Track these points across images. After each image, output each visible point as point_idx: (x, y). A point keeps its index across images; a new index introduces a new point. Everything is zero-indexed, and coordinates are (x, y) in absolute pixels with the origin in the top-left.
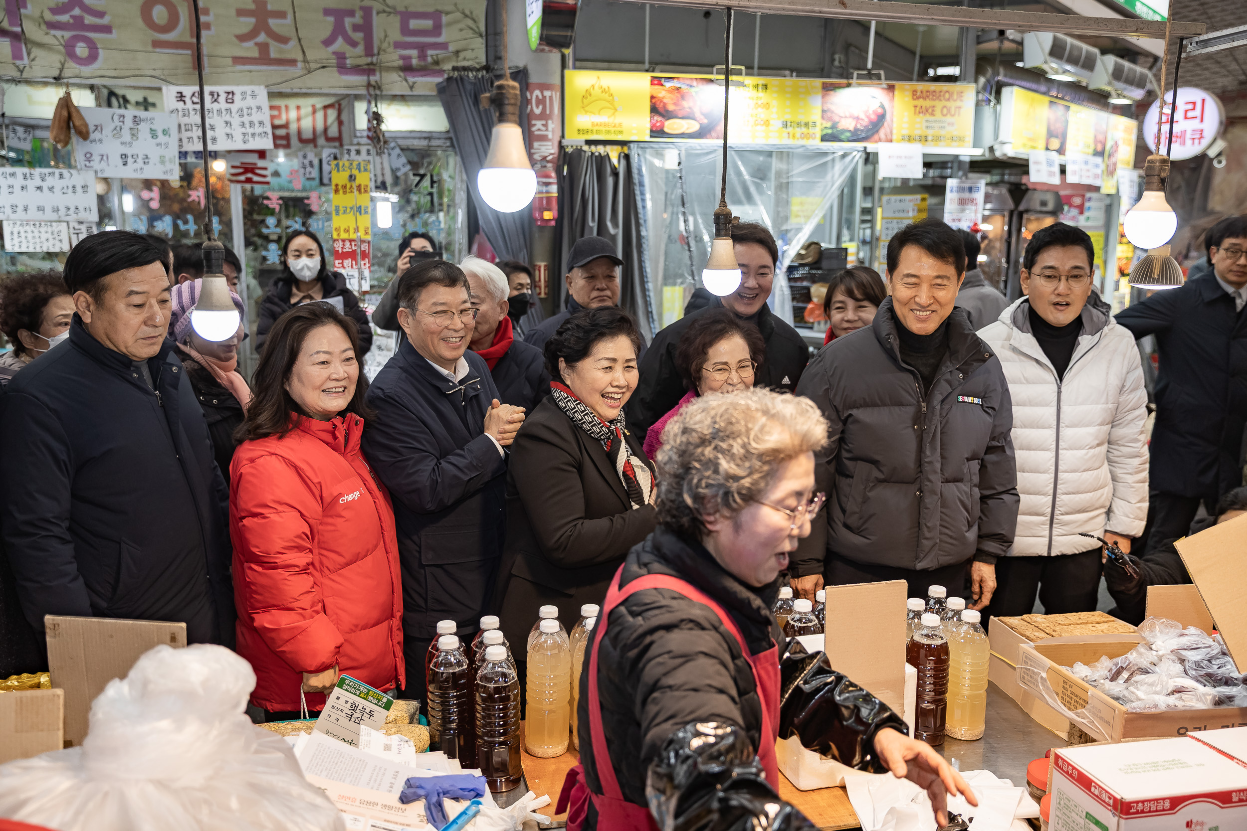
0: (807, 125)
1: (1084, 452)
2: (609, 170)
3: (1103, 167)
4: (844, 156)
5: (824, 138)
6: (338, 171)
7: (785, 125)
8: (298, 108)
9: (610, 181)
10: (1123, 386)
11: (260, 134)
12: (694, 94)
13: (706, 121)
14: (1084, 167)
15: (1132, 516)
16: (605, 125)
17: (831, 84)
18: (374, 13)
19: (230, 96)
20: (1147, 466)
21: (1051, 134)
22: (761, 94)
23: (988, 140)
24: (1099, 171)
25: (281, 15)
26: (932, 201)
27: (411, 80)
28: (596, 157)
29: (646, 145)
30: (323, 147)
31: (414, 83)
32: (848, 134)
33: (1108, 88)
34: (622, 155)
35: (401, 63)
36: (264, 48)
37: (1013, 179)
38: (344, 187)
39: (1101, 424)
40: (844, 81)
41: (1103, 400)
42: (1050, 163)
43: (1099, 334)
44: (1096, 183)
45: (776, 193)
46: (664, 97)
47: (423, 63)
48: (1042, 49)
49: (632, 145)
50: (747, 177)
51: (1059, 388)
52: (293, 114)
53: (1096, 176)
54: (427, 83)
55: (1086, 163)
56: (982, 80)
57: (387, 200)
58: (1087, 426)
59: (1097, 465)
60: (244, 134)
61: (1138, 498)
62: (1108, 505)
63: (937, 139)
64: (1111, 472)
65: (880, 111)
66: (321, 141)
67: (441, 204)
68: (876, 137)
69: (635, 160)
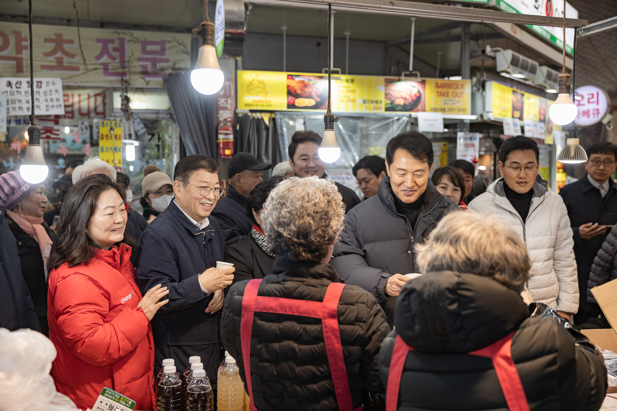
0: (377, 102)
1: (541, 263)
2: (263, 127)
3: (545, 128)
4: (398, 120)
5: (387, 109)
6: (103, 126)
7: (364, 102)
8: (79, 95)
9: (264, 133)
10: (559, 226)
11: (56, 106)
12: (312, 84)
13: (319, 100)
14: (534, 128)
15: (571, 301)
16: (261, 101)
17: (390, 79)
18: (126, 41)
19: (39, 84)
20: (576, 272)
21: (514, 109)
22: (350, 85)
23: (479, 110)
24: (543, 131)
25: (71, 42)
26: (451, 145)
27: (147, 79)
28: (256, 119)
29: (285, 113)
30: (94, 118)
31: (149, 81)
32: (400, 107)
33: (544, 84)
34: (271, 118)
35: (141, 69)
36: (60, 61)
37: (496, 136)
38: (107, 136)
39: (549, 247)
40: (396, 78)
41: (549, 233)
42: (515, 125)
43: (543, 196)
44: (542, 137)
45: (360, 140)
46: (295, 86)
47: (154, 70)
48: (506, 61)
49: (277, 113)
50: (343, 131)
51: (524, 227)
52: (76, 99)
53: (542, 134)
54: (156, 81)
55: (535, 126)
56: (475, 80)
57: (132, 144)
58: (541, 248)
59: (548, 271)
60: (47, 106)
61: (573, 291)
62: (557, 295)
63: (451, 110)
64: (557, 276)
65: (418, 94)
66: (93, 114)
67: (164, 154)
68: (416, 109)
69: (278, 121)
